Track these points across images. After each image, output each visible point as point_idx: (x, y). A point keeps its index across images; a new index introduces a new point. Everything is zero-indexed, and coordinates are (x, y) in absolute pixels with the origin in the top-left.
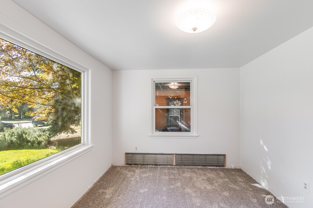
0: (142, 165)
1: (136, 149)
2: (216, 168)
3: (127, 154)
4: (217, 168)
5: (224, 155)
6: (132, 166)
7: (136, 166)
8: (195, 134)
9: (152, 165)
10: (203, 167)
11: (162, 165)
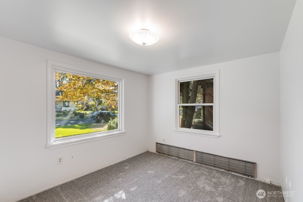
0: (168, 155)
1: (164, 141)
2: (243, 176)
3: (157, 143)
4: (245, 177)
5: (254, 164)
6: (161, 154)
7: (164, 155)
8: (218, 134)
9: (176, 157)
10: (226, 171)
11: (182, 159)
